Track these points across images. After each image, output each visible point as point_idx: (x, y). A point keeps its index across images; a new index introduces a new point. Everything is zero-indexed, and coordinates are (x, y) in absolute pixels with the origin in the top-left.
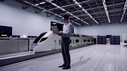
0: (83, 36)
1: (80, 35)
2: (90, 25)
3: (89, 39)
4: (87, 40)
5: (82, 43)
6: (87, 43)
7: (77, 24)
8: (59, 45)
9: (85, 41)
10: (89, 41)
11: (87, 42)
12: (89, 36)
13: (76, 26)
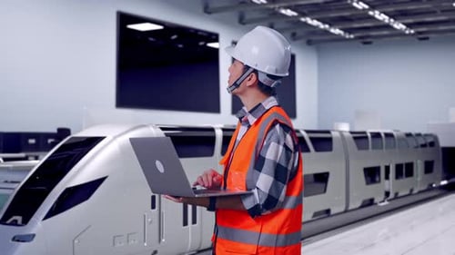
0: (360, 138)
1: (335, 134)
2: (422, 38)
3: (403, 160)
4: (387, 168)
5: (353, 194)
6: (387, 194)
7: (322, 26)
8: (185, 223)
9: (372, 174)
10: (405, 170)
11: (389, 184)
12: (409, 135)
13: (309, 43)
